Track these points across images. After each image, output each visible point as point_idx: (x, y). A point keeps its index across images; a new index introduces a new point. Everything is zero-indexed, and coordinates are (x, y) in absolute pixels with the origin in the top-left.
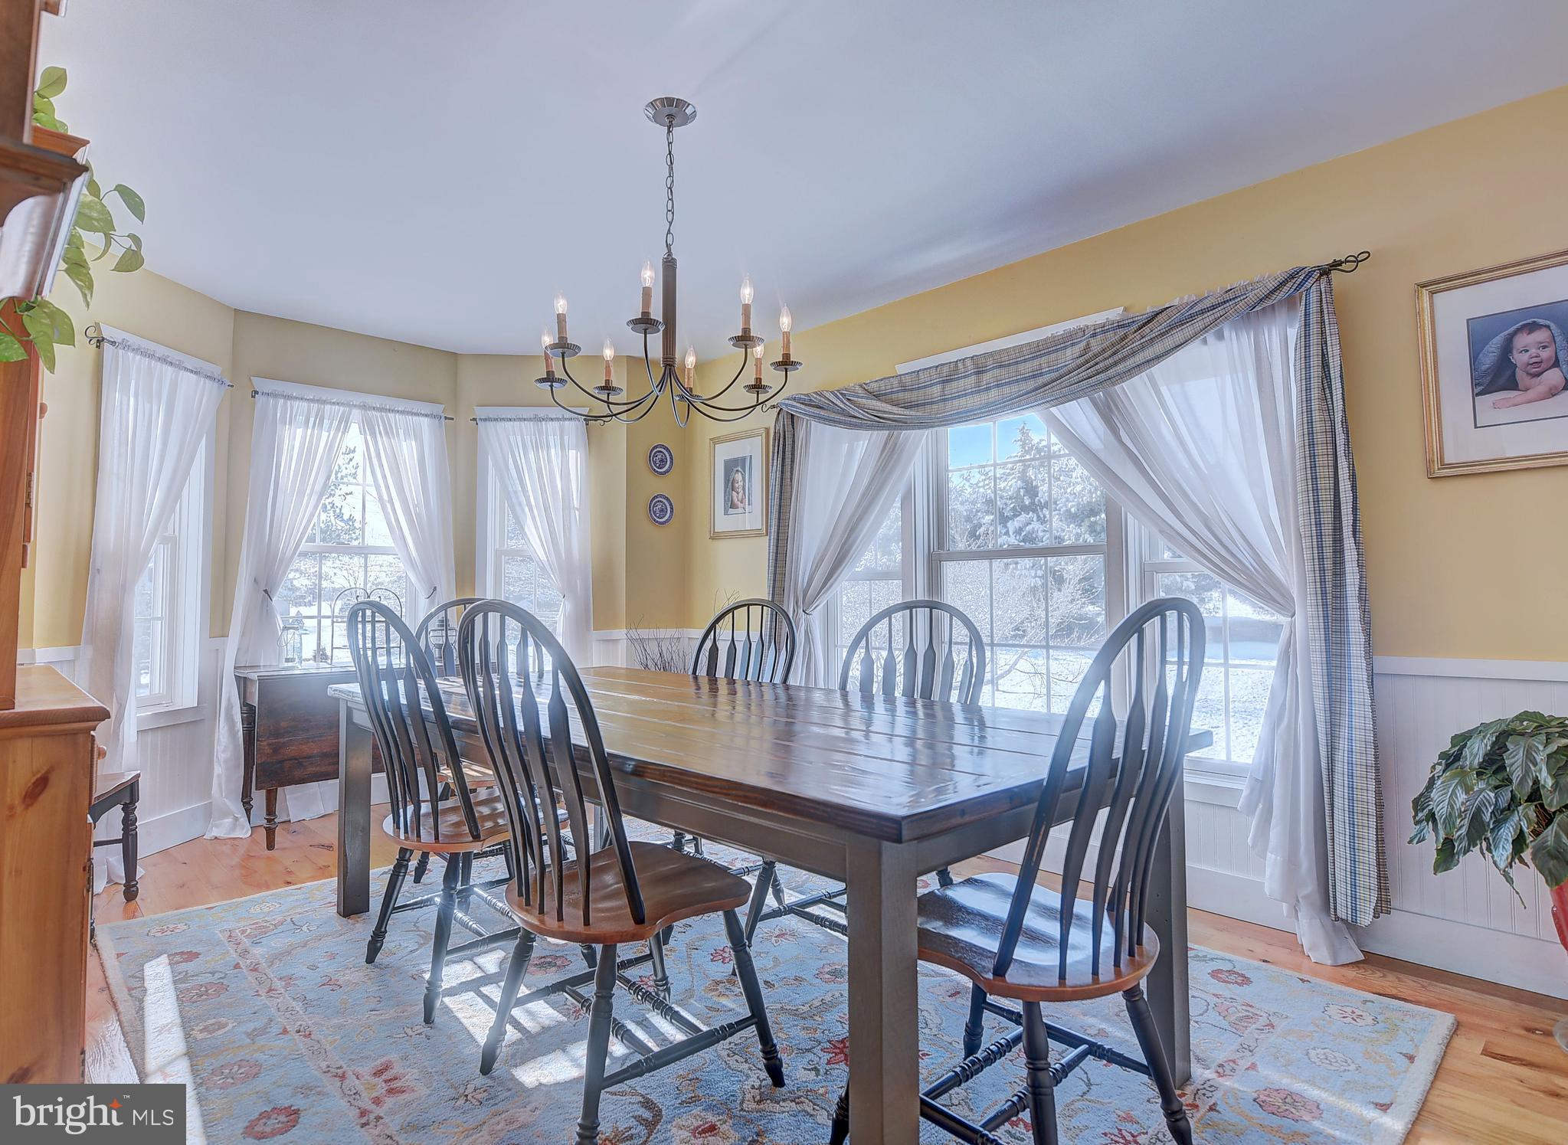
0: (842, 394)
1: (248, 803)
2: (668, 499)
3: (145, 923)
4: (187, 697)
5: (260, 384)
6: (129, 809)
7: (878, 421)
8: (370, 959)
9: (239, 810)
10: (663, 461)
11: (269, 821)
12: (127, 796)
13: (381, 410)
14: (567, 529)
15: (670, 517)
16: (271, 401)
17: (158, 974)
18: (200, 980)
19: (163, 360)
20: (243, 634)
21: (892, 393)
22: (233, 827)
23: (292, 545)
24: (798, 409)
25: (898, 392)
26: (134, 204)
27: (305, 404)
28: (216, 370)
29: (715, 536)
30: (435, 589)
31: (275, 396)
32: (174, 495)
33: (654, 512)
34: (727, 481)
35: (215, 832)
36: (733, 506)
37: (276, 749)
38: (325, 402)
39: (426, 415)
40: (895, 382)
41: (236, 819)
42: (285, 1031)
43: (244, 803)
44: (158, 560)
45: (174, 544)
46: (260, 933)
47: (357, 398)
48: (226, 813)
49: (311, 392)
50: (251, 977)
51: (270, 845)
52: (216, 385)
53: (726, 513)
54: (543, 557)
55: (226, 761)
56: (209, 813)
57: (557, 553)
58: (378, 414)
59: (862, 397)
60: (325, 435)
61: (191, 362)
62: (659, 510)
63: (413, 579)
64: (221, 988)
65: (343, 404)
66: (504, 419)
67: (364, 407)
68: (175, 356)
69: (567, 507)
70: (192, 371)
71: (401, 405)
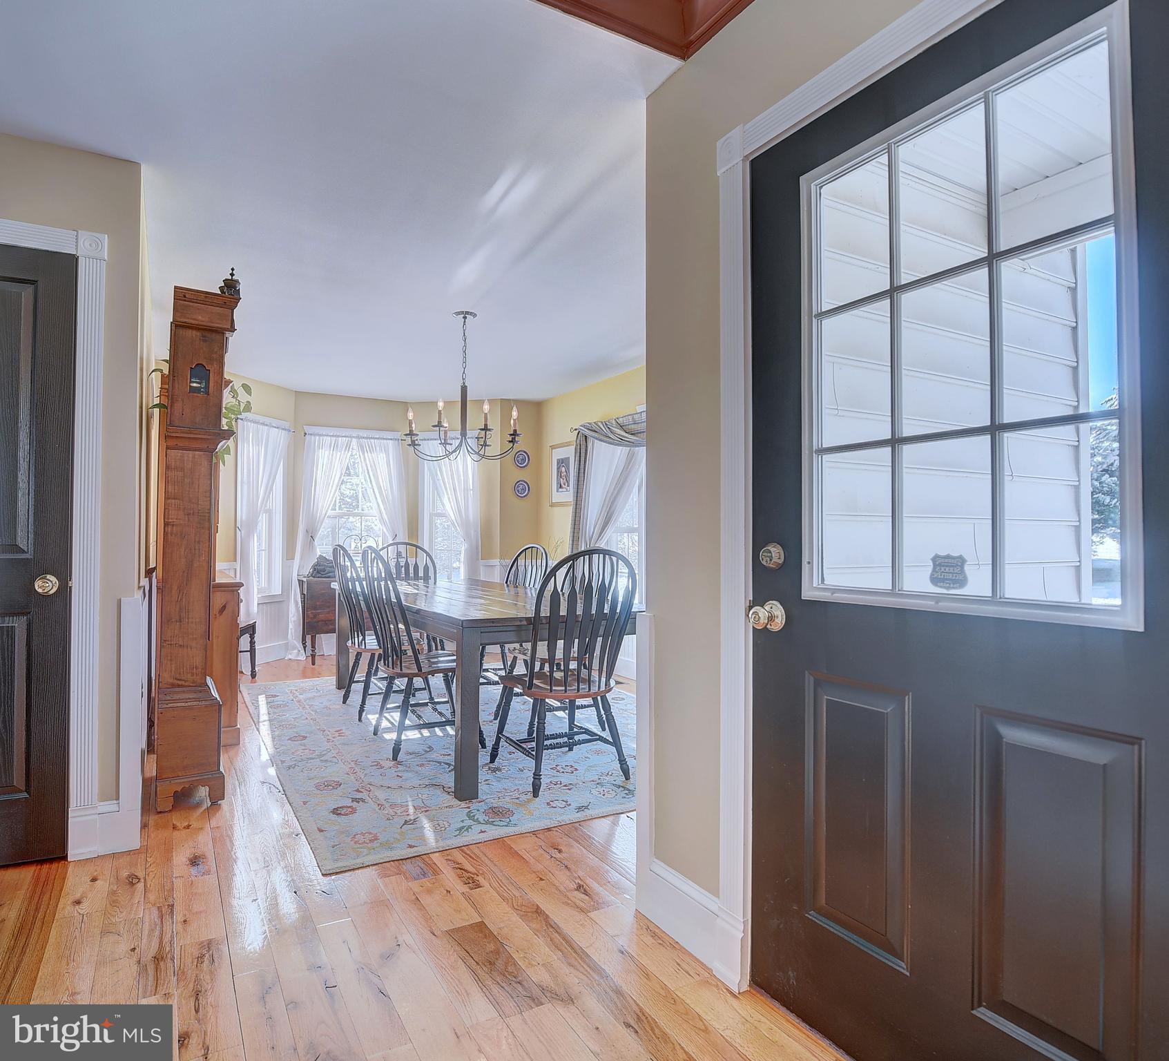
0: (606, 424)
1: (305, 644)
2: (526, 483)
3: (259, 685)
4: (277, 590)
5: (308, 429)
6: (252, 637)
7: (621, 442)
8: (344, 702)
9: (300, 647)
10: (524, 460)
11: (312, 651)
12: (251, 630)
13: (367, 438)
14: (467, 499)
15: (528, 493)
16: (313, 437)
17: (262, 699)
18: (278, 703)
19: (263, 424)
20: (301, 559)
21: (628, 425)
22: (298, 655)
23: (324, 512)
24: (588, 433)
25: (631, 424)
26: (247, 388)
27: (329, 438)
28: (286, 425)
29: (553, 505)
30: (396, 535)
31: (314, 435)
32: (269, 489)
33: (518, 491)
34: (558, 472)
35: (290, 657)
36: (561, 487)
37: (315, 616)
38: (339, 436)
39: (391, 439)
40: (630, 418)
41: (299, 651)
42: (307, 719)
43: (303, 644)
44: (263, 519)
45: (269, 512)
46: (303, 691)
47: (355, 433)
48: (294, 648)
49: (332, 431)
50: (297, 704)
51: (313, 664)
52: (287, 432)
53: (557, 492)
54: (453, 518)
55: (294, 621)
56: (287, 647)
57: (461, 516)
58: (366, 441)
59: (615, 427)
60: (339, 454)
61: (275, 422)
62: (522, 489)
63: (385, 530)
64: (285, 705)
65: (347, 437)
66: (432, 439)
67: (358, 437)
68: (268, 420)
69: (466, 490)
70: (275, 427)
71: (377, 434)
